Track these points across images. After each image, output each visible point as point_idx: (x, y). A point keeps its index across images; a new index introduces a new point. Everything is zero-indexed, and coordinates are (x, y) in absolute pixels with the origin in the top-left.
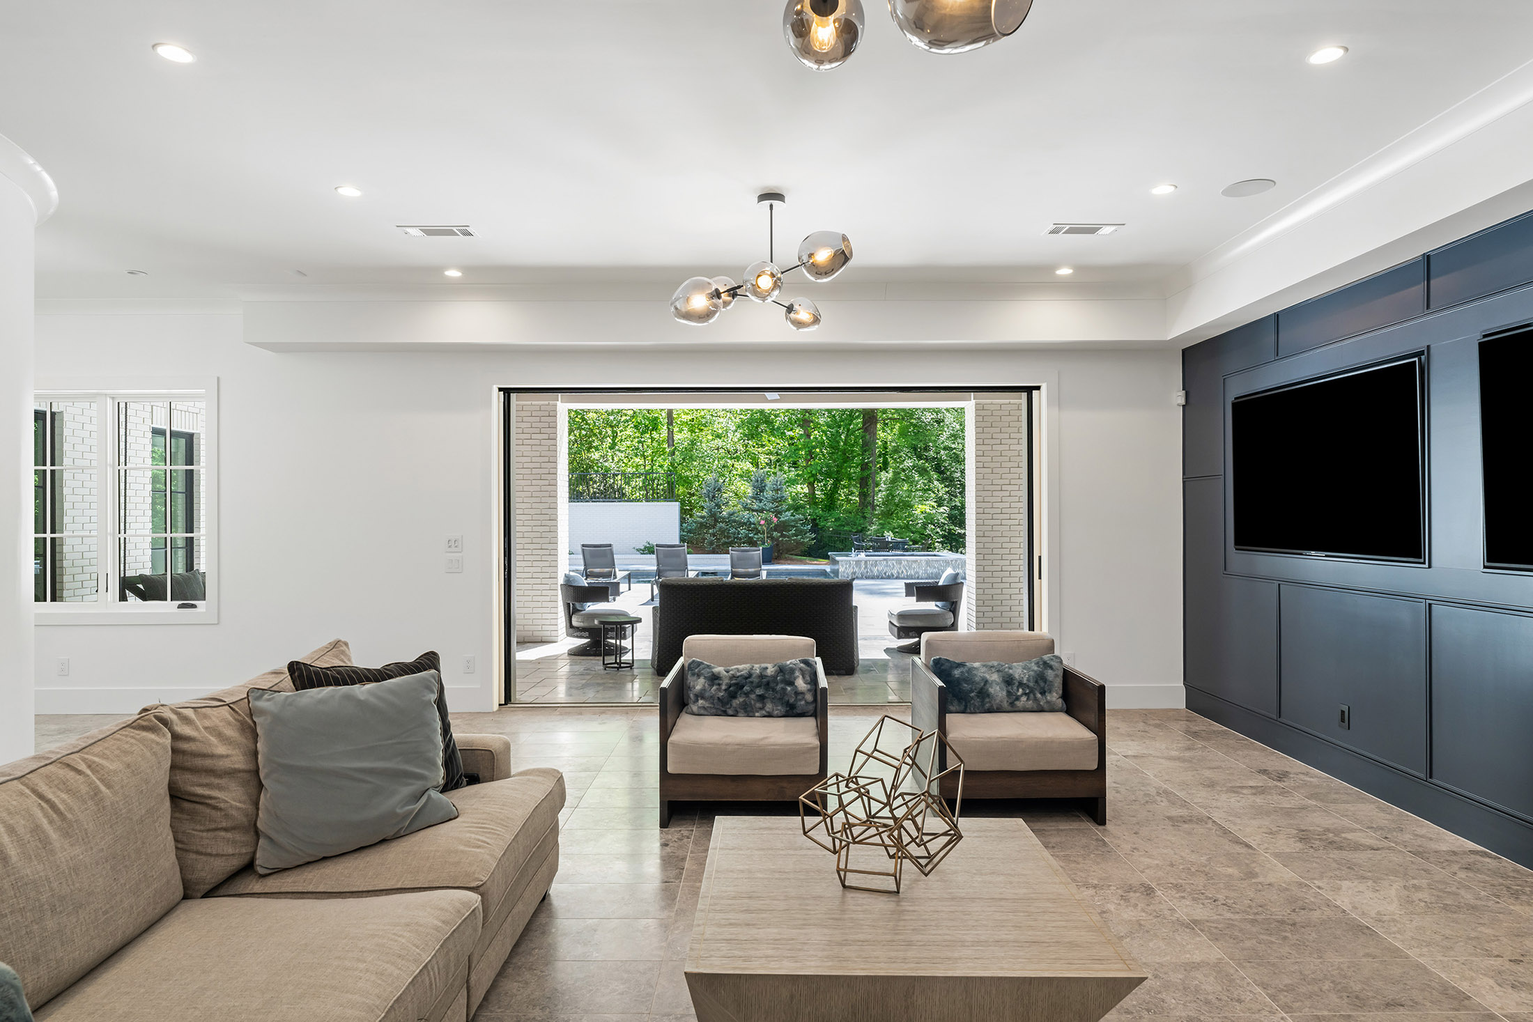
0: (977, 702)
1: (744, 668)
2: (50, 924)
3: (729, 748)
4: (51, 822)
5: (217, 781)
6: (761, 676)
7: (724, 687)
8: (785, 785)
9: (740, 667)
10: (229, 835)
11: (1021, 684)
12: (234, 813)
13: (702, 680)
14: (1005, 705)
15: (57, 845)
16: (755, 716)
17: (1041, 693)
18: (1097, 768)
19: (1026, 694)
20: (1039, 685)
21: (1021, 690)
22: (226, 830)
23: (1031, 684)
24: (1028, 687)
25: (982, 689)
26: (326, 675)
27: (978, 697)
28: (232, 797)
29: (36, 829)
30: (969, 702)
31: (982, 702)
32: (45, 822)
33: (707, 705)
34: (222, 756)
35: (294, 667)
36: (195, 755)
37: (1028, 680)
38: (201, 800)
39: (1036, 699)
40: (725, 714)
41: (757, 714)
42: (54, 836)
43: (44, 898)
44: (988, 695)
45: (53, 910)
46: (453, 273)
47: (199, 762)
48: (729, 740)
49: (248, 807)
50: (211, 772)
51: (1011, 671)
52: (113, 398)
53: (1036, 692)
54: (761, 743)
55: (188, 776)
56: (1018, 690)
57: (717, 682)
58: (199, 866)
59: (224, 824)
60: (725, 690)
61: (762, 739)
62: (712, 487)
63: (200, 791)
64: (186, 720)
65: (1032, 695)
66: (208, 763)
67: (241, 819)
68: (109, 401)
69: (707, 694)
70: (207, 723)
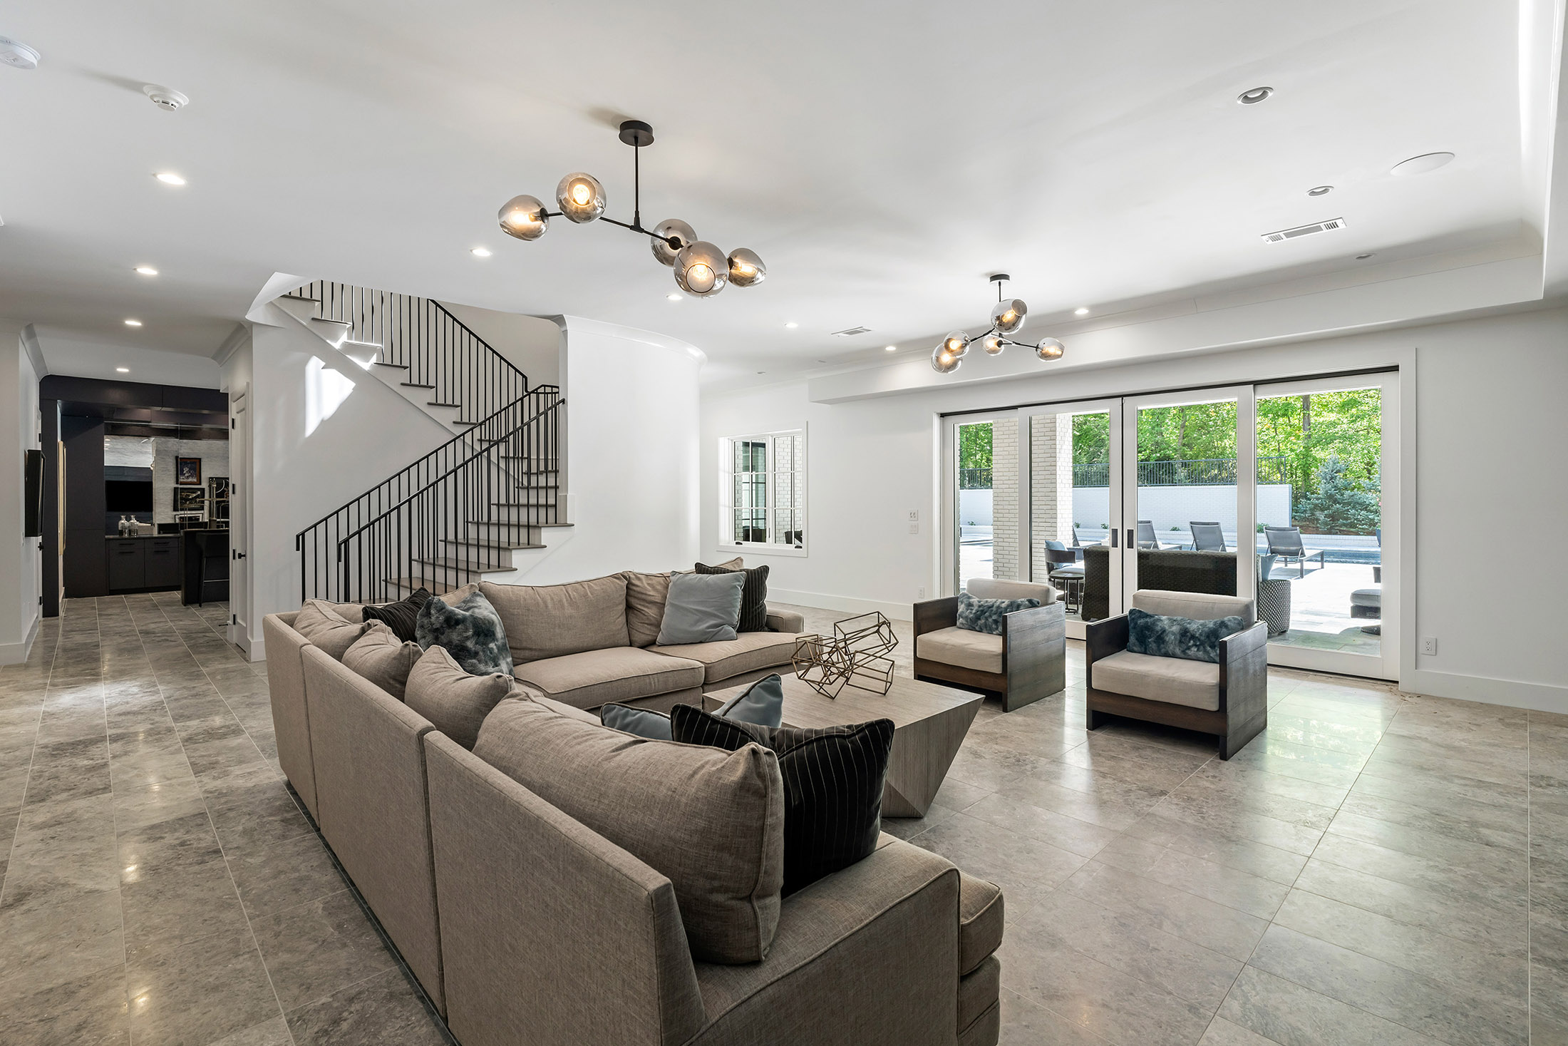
0: (1154, 646)
1: (991, 601)
2: (557, 630)
3: (948, 647)
4: (567, 600)
5: (647, 605)
6: (998, 607)
7: (974, 611)
8: (981, 677)
9: (989, 600)
10: (649, 627)
11: (1193, 637)
12: (651, 618)
13: (963, 605)
14: (1178, 651)
15: (566, 608)
16: (992, 634)
17: (1210, 647)
18: (1218, 711)
19: (1196, 646)
20: (1209, 639)
21: (1192, 642)
22: (648, 624)
23: (1202, 638)
24: (1199, 640)
25: (1159, 636)
26: (708, 569)
27: (1155, 642)
28: (651, 612)
29: (560, 601)
30: (1148, 645)
31: (1158, 647)
32: (565, 600)
33: (964, 622)
34: (650, 595)
35: (698, 565)
36: (639, 593)
37: (1201, 635)
38: (639, 611)
39: (1207, 653)
40: (973, 629)
41: (994, 633)
42: (566, 604)
43: (557, 622)
44: (1164, 642)
45: (559, 627)
46: (891, 349)
47: (640, 596)
48: (949, 642)
49: (658, 618)
50: (644, 600)
51: (1188, 626)
52: (772, 436)
53: (1206, 645)
54: (966, 646)
55: (636, 601)
56: (1189, 642)
57: (971, 608)
58: (636, 635)
59: (646, 622)
60: (975, 613)
61: (967, 645)
62: (1330, 469)
63: (639, 607)
64: (639, 579)
65: (1201, 648)
66: (643, 596)
67: (653, 621)
68: (770, 437)
69: (964, 615)
70: (650, 582)
